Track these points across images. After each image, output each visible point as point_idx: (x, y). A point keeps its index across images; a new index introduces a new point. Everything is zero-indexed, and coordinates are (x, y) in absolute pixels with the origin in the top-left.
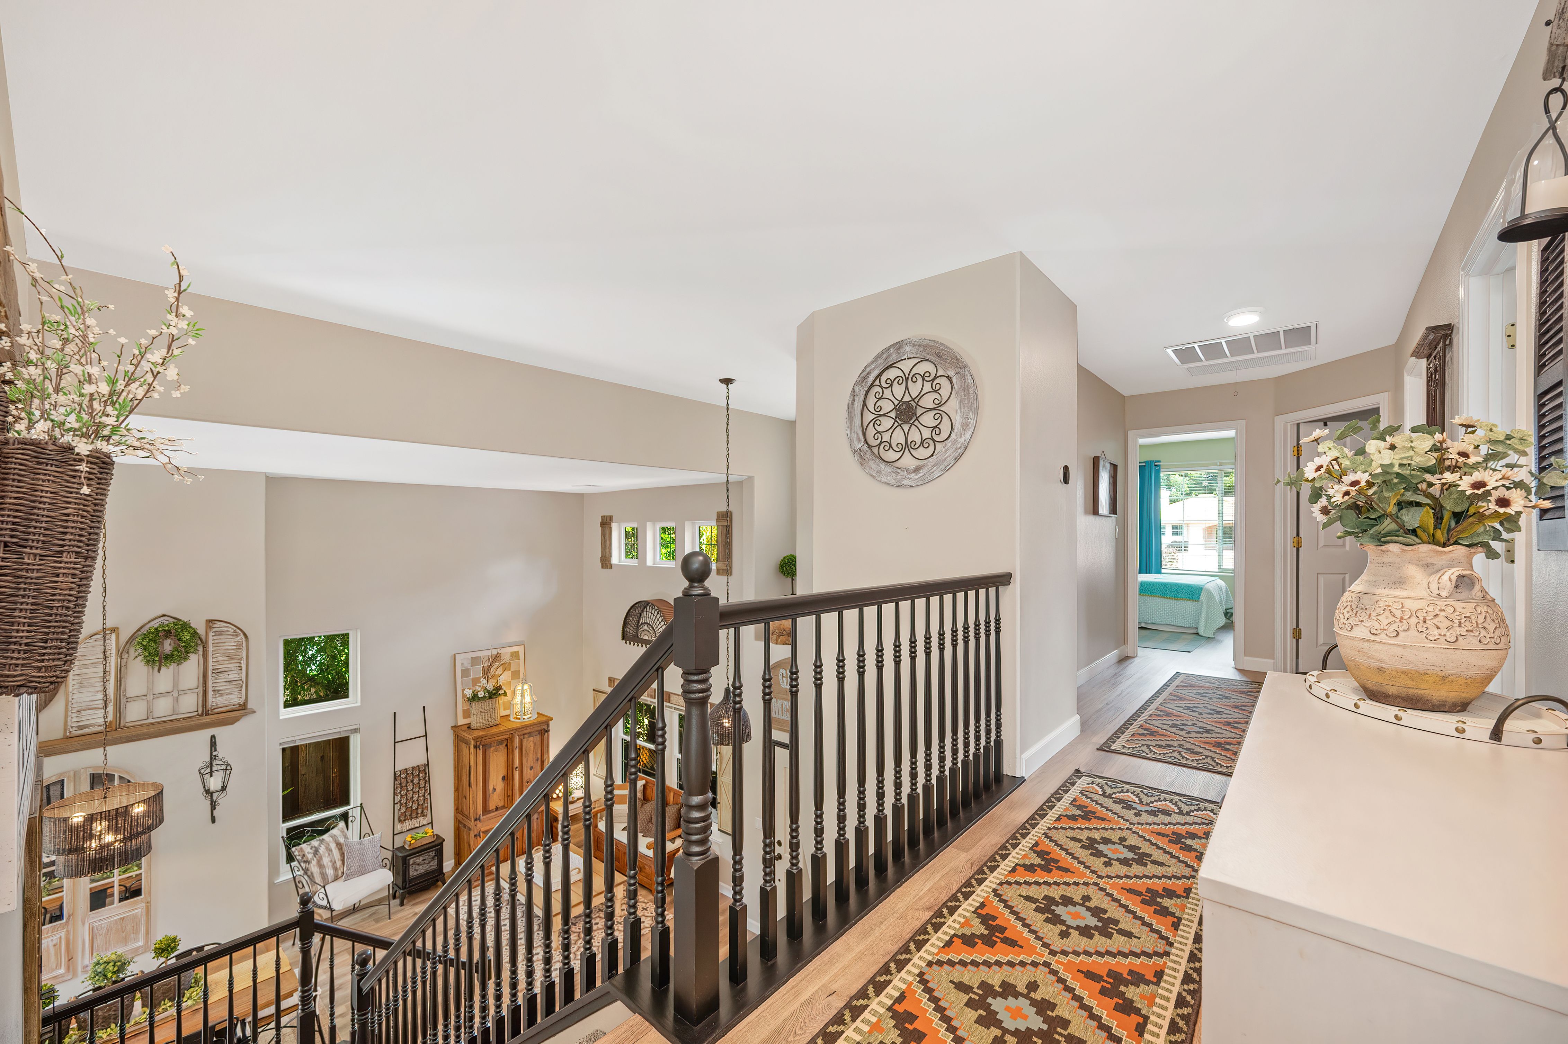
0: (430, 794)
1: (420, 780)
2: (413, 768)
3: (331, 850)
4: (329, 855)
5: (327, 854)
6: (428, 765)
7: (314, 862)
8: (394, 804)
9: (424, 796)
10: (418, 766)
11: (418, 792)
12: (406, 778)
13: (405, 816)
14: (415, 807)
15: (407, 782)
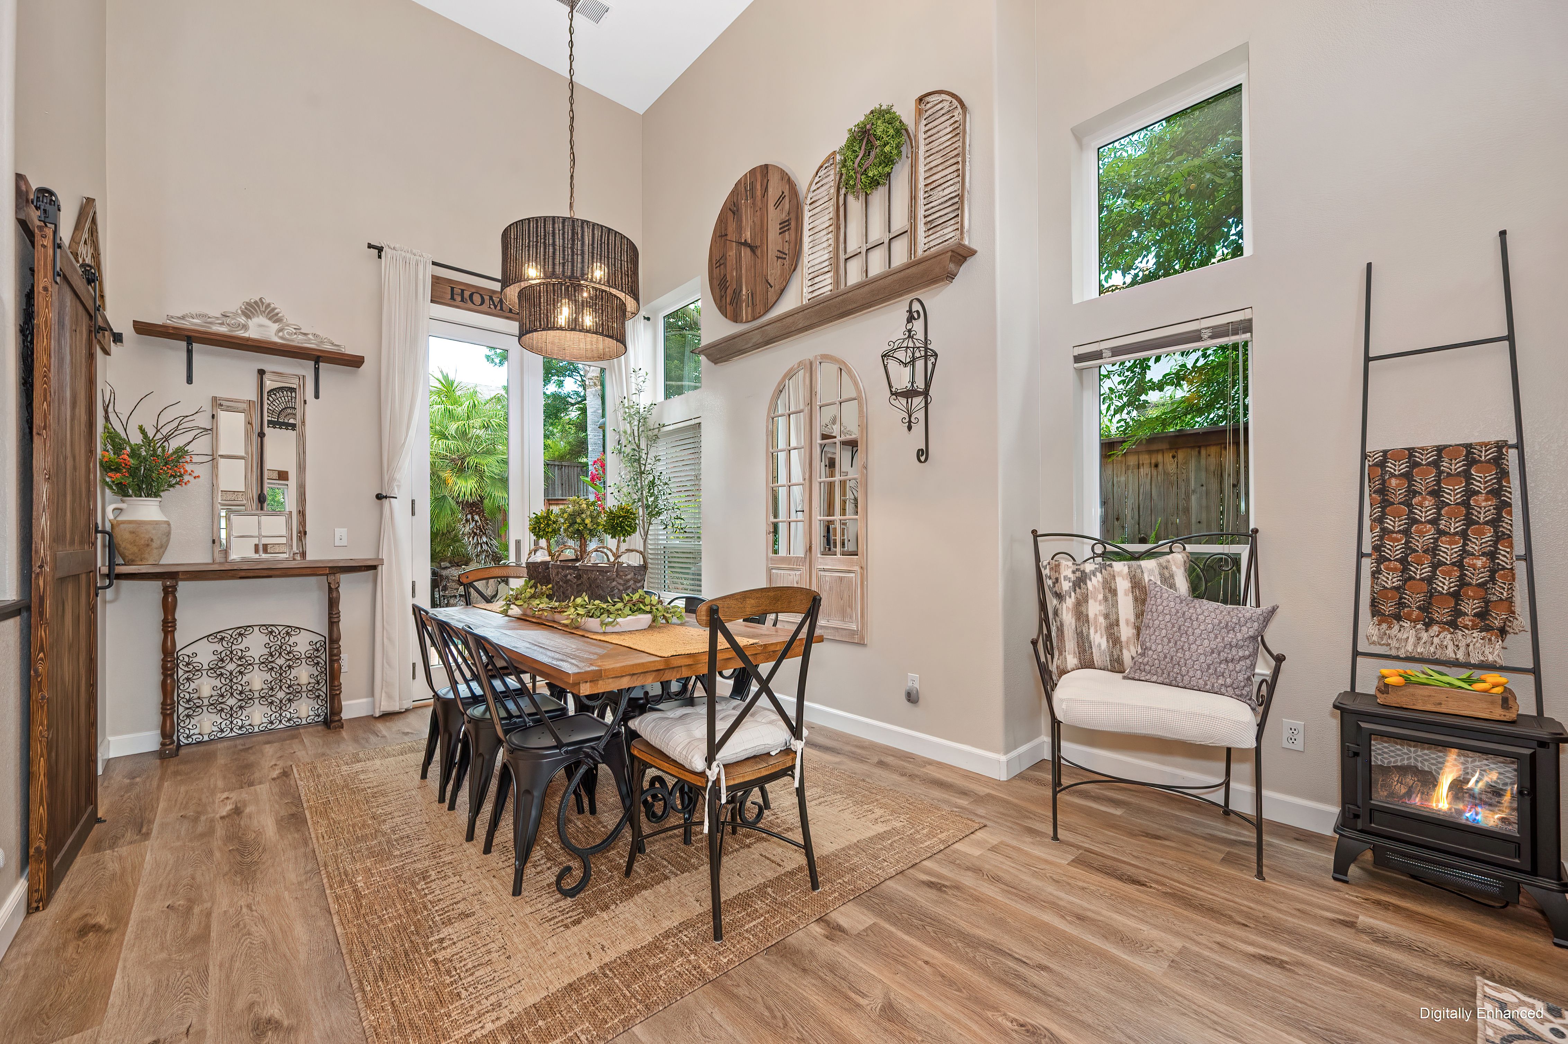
0: (1528, 557)
1: (1470, 493)
2: (1440, 450)
3: (1114, 592)
4: (1106, 599)
5: (1101, 597)
6: (1519, 446)
7: (1070, 602)
8: (1360, 555)
9: (1492, 555)
10: (1469, 447)
11: (1464, 534)
12: (1408, 476)
13: (1401, 604)
14: (1445, 584)
15: (1412, 492)
